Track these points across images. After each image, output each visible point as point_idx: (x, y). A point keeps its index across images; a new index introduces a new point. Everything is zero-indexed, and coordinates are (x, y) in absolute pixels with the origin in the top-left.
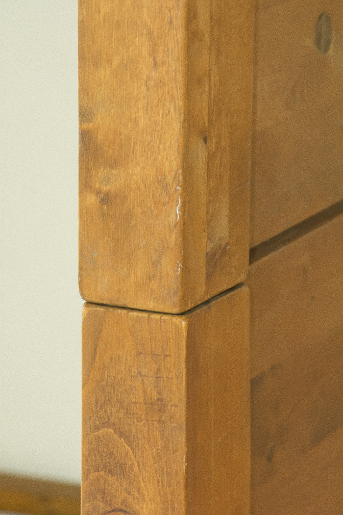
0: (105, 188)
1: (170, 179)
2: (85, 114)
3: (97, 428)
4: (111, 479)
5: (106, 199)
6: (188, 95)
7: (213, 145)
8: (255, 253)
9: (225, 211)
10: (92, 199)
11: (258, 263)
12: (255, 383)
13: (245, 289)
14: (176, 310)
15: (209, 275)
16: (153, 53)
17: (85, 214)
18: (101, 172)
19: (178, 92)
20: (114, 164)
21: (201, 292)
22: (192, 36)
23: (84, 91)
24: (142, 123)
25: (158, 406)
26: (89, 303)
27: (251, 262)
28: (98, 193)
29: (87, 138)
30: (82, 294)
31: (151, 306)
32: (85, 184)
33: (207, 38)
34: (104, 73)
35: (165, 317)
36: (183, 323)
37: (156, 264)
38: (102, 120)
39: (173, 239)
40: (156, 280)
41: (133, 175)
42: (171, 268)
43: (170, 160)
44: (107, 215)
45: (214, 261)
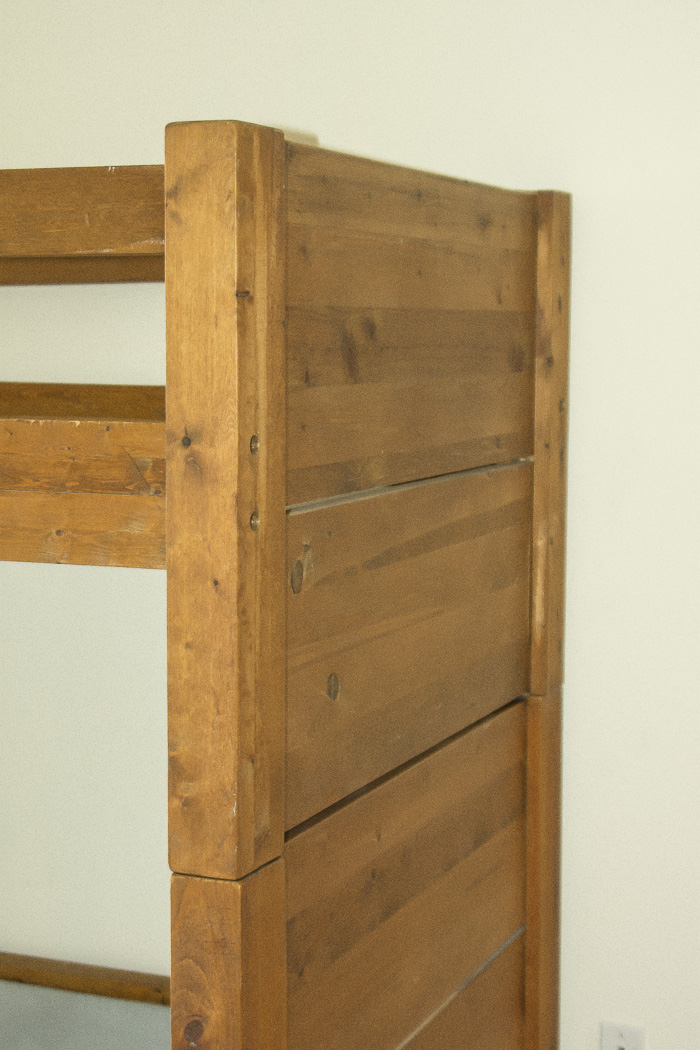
0: (186, 795)
1: (229, 788)
2: (172, 746)
3: (181, 959)
4: (190, 994)
5: (187, 803)
6: (241, 733)
7: (258, 765)
8: (288, 835)
9: (267, 808)
10: (177, 802)
11: (289, 842)
12: (290, 924)
13: (281, 861)
14: (234, 878)
15: (257, 852)
16: (217, 704)
17: (172, 813)
18: (183, 785)
19: (234, 730)
20: (192, 779)
21: (251, 865)
22: (243, 694)
23: (171, 730)
24: (210, 750)
25: (221, 944)
26: (176, 873)
27: (286, 840)
28: (181, 798)
29: (173, 762)
30: (171, 868)
31: (216, 874)
32: (173, 792)
33: (253, 694)
34: (185, 719)
35: (227, 883)
36: (239, 887)
37: (220, 846)
38: (183, 749)
39: (231, 829)
40: (220, 857)
41: (206, 785)
42: (230, 849)
43: (229, 776)
44: (186, 815)
45: (260, 843)
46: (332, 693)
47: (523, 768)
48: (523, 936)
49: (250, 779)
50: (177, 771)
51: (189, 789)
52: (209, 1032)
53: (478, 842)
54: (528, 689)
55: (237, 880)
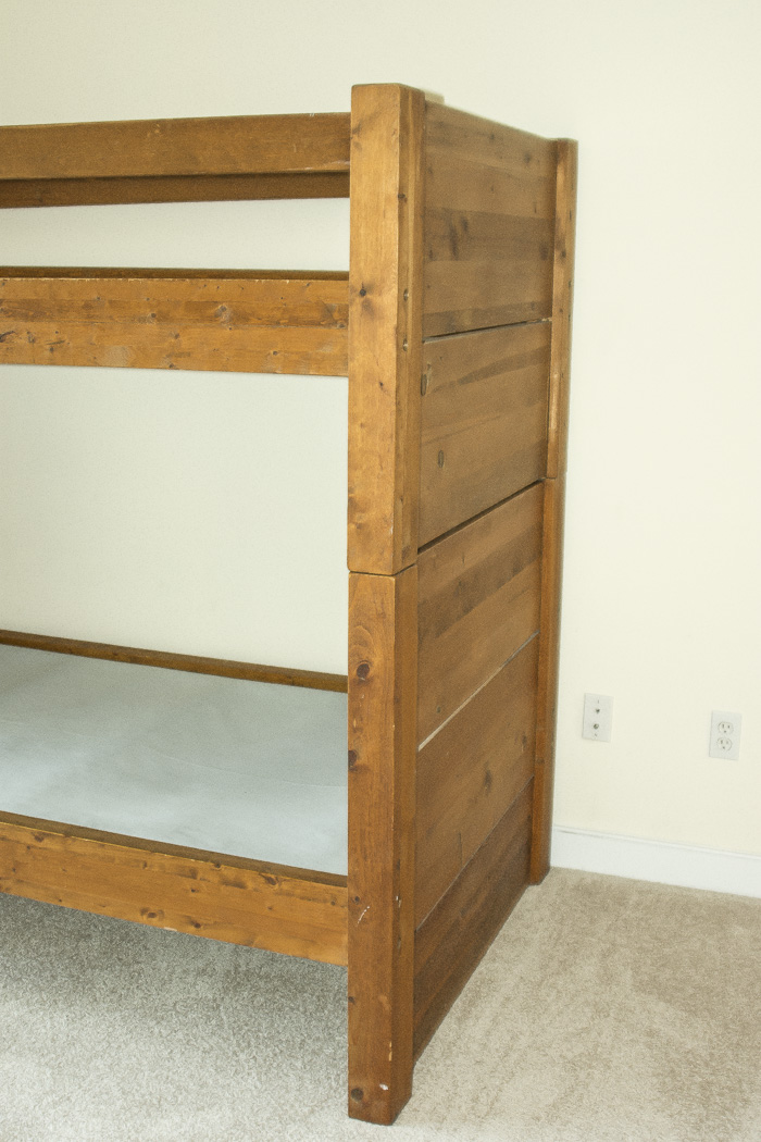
0: (359, 522)
1: (388, 517)
2: (350, 490)
3: (355, 626)
5: (360, 527)
6: (396, 483)
7: (405, 502)
8: (420, 550)
9: (409, 531)
10: (353, 526)
11: (419, 556)
12: (420, 607)
13: (416, 566)
14: (390, 574)
15: (403, 559)
16: (381, 463)
17: (350, 534)
18: (357, 515)
19: (392, 480)
20: (363, 511)
21: (400, 566)
22: (397, 456)
23: (350, 480)
24: (376, 492)
25: (382, 616)
26: (352, 572)
27: (418, 554)
28: (356, 524)
29: (351, 500)
30: (348, 568)
31: (379, 572)
32: (350, 519)
33: (403, 457)
34: (359, 473)
35: (386, 577)
36: (393, 579)
37: (382, 554)
38: (358, 493)
39: (389, 543)
40: (382, 561)
41: (371, 516)
42: (388, 555)
43: (388, 509)
44: (359, 533)
45: (405, 553)
46: (440, 463)
47: (540, 528)
48: (538, 638)
49: (400, 511)
50: (353, 507)
51: (363, 518)
52: (372, 672)
53: (516, 571)
54: (545, 474)
55: (392, 576)
